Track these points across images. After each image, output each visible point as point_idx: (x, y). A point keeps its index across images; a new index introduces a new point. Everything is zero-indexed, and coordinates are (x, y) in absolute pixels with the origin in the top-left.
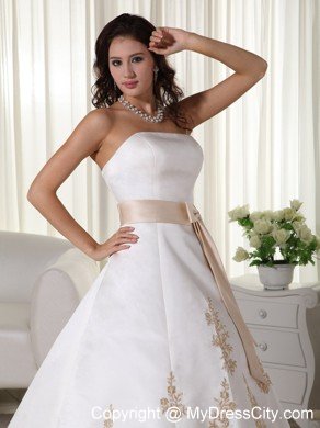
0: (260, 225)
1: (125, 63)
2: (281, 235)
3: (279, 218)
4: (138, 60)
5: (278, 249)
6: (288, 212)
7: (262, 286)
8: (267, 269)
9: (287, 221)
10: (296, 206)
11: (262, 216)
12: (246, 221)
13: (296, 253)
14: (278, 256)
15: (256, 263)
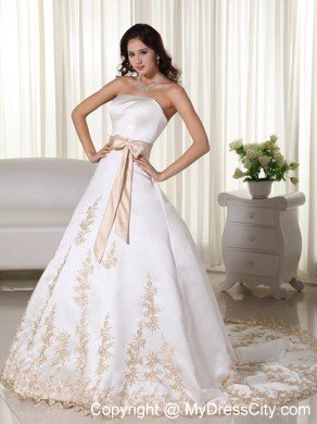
0: (251, 153)
1: (136, 55)
2: (265, 159)
3: (263, 148)
4: (144, 53)
5: (262, 170)
6: (269, 143)
8: (255, 183)
9: (268, 149)
10: (274, 139)
11: (252, 147)
12: (241, 150)
13: (273, 173)
14: (262, 175)
15: (247, 180)
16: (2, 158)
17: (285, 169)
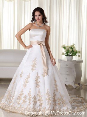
0: (67, 48)
1: (37, 16)
2: (70, 50)
3: (70, 47)
6: (72, 46)
7: (67, 60)
8: (68, 57)
10: (74, 45)
11: (68, 47)
12: (64, 47)
13: (73, 54)
14: (70, 54)
15: (66, 55)
16: (1, 49)
17: (76, 52)
